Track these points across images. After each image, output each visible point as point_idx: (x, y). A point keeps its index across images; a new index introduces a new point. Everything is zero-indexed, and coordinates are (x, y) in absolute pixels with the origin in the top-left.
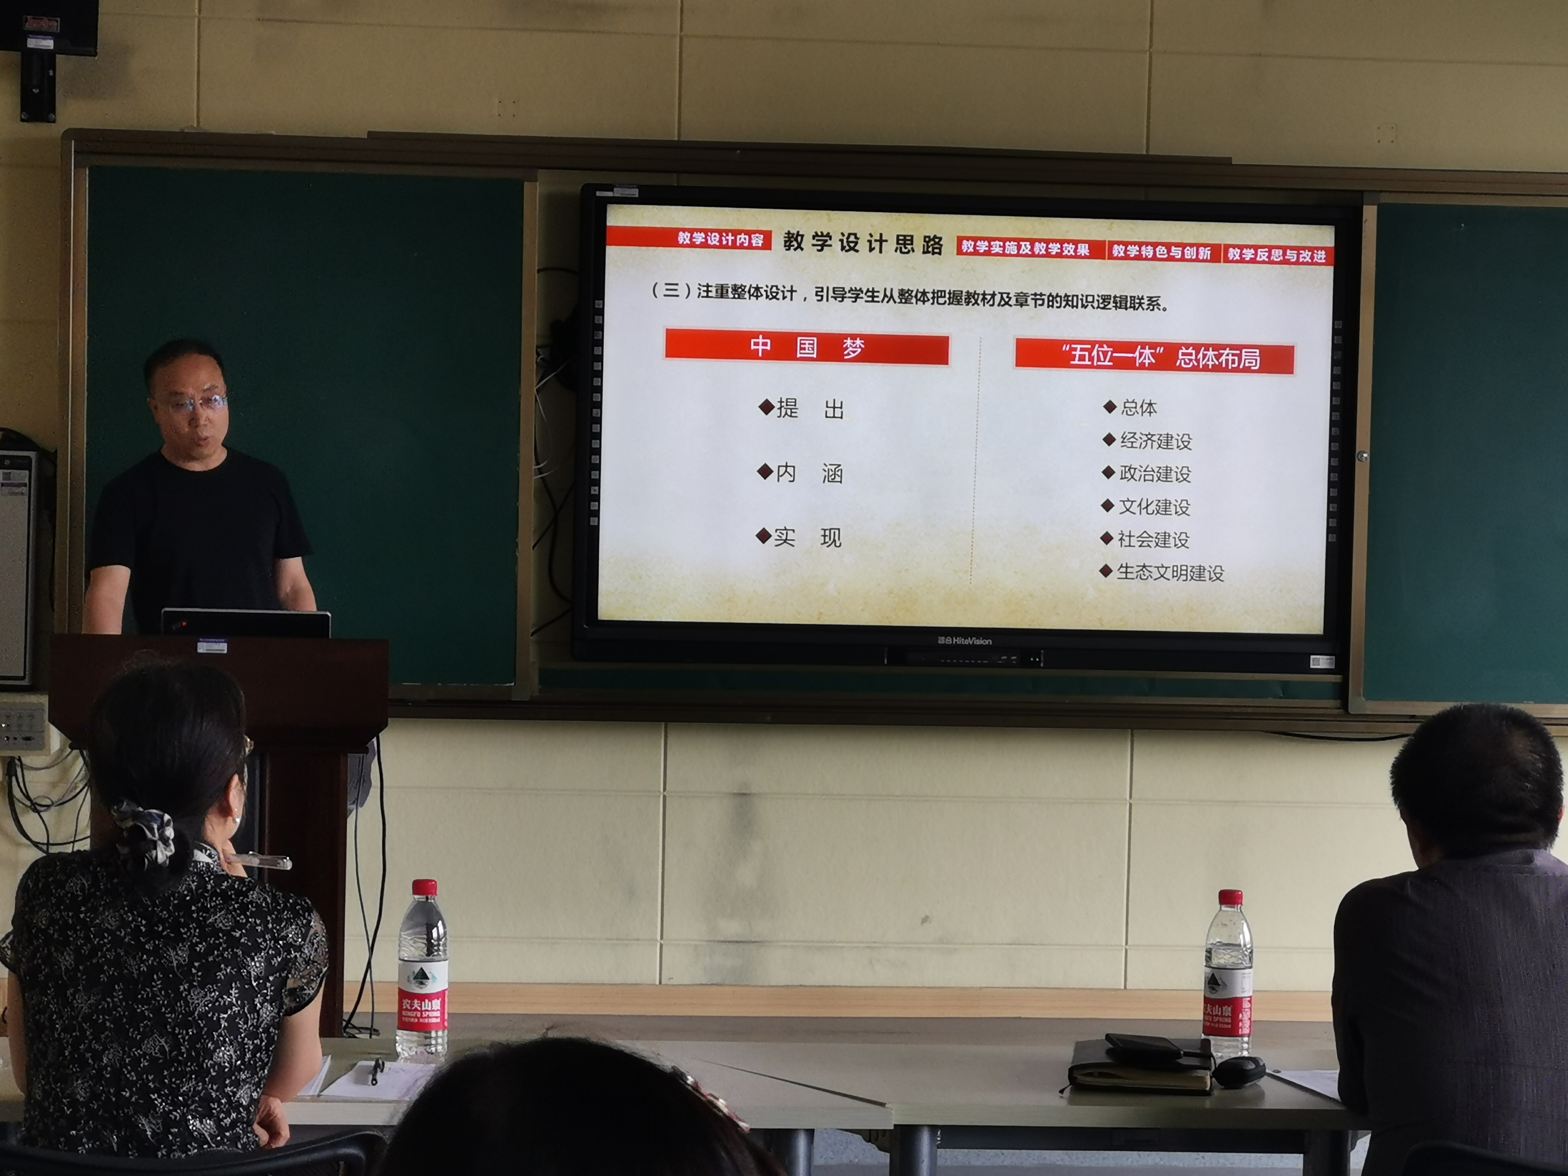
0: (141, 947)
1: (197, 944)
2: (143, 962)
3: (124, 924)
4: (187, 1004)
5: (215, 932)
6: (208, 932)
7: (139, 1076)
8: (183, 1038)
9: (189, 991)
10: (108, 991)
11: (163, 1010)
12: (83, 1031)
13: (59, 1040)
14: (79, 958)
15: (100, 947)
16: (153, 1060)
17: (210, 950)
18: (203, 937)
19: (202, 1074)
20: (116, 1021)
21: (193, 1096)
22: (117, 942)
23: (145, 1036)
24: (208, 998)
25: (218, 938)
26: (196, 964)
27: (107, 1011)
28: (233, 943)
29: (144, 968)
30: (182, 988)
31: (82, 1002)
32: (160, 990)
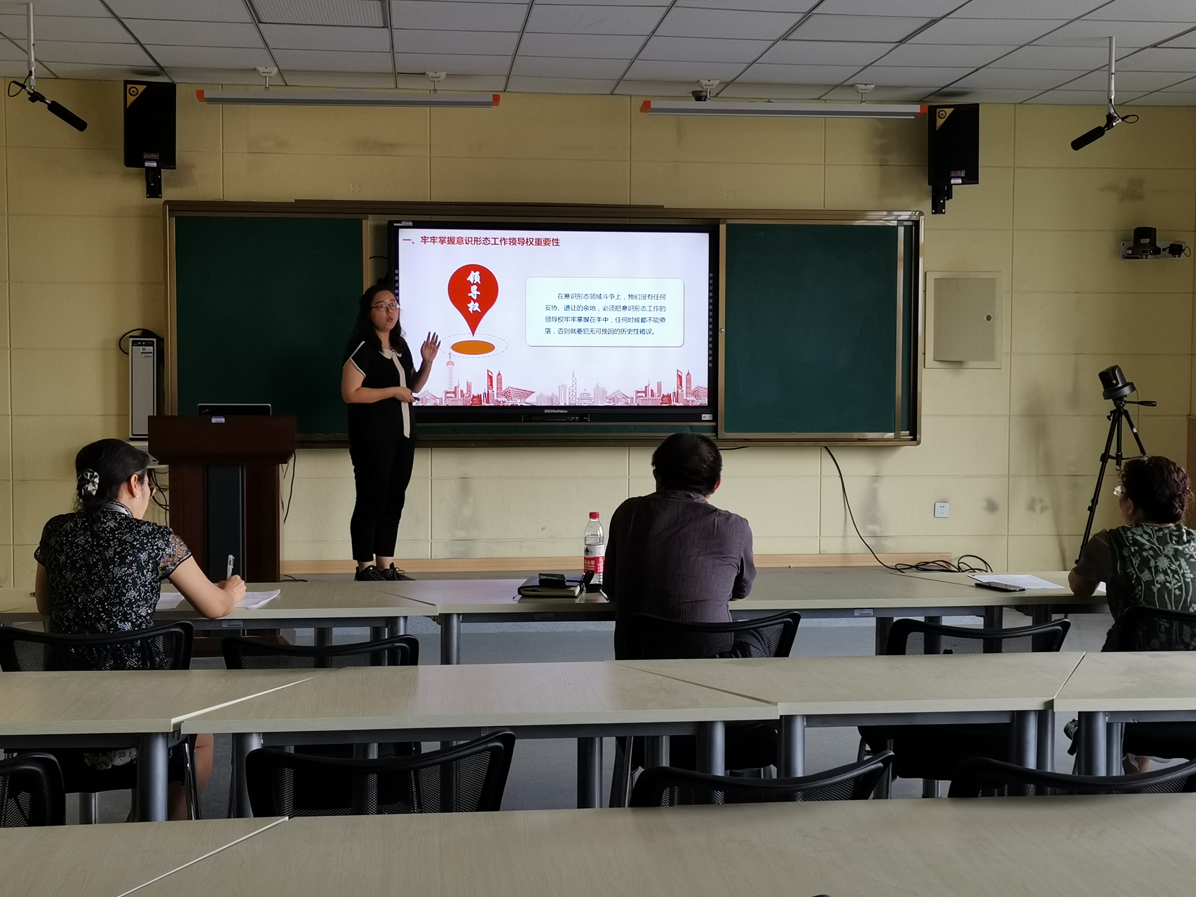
0: (94, 551)
1: (117, 548)
2: (95, 557)
3: (87, 542)
4: (113, 574)
5: (125, 542)
6: (122, 543)
7: (95, 605)
8: (112, 588)
9: (113, 568)
10: (80, 570)
11: (103, 577)
12: (70, 589)
13: (61, 593)
14: (68, 557)
15: (77, 552)
16: (100, 599)
17: (123, 550)
18: (119, 546)
19: (121, 603)
20: (83, 583)
21: (118, 613)
22: (84, 550)
23: (96, 589)
24: (122, 571)
25: (127, 545)
26: (117, 557)
27: (80, 579)
28: (133, 547)
29: (95, 560)
30: (110, 567)
31: (69, 576)
32: (101, 569)
